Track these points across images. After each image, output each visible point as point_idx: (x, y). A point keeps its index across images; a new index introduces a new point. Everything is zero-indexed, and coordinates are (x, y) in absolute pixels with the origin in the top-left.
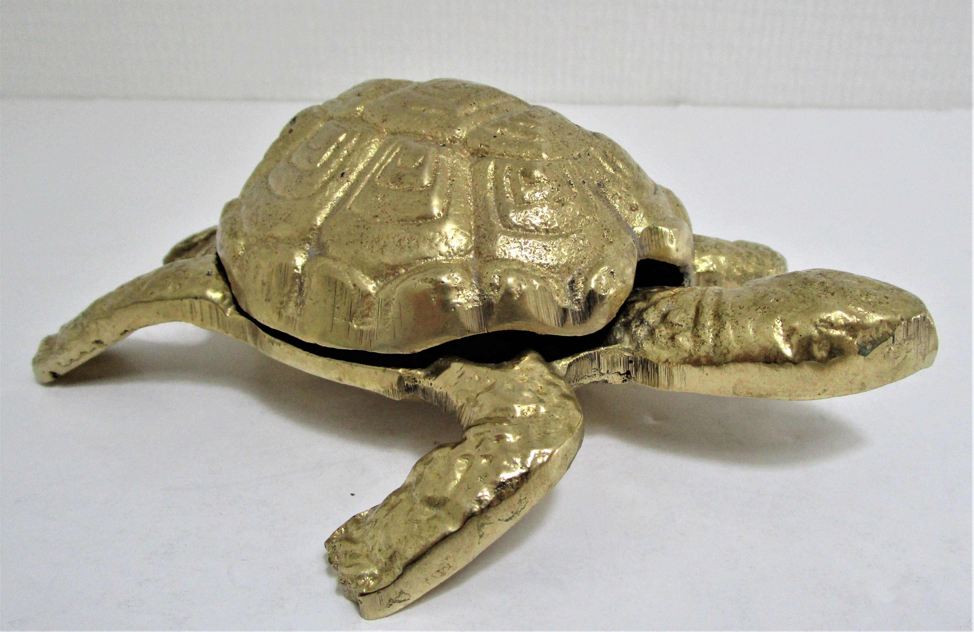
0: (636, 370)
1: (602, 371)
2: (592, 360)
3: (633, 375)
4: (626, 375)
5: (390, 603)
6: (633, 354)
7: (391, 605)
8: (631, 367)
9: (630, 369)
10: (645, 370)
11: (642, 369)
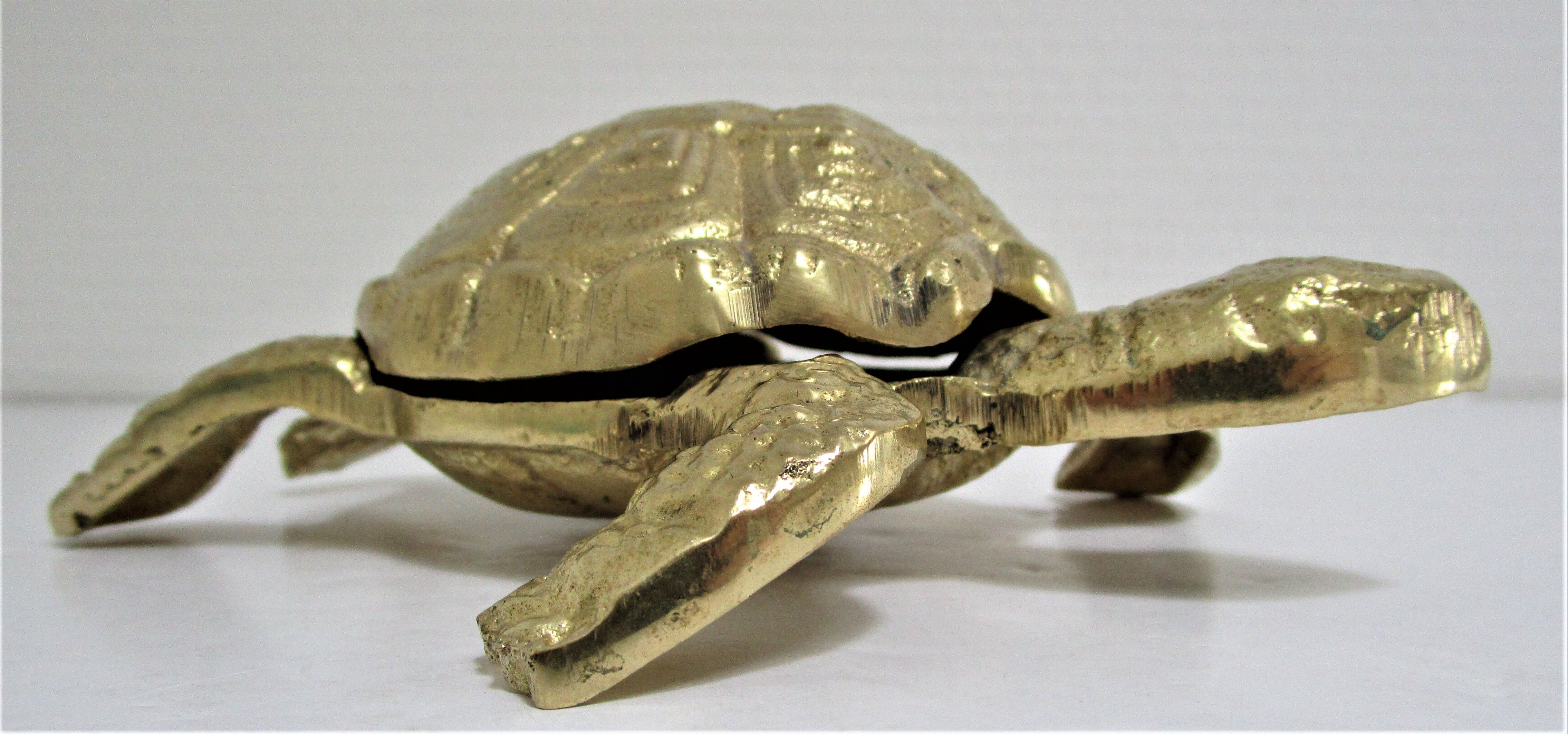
0: (1003, 420)
1: (949, 417)
2: (932, 394)
3: (998, 431)
4: (986, 434)
5: (587, 673)
6: (997, 391)
7: (588, 677)
8: (996, 419)
9: (994, 421)
10: (1018, 416)
11: (1014, 414)
